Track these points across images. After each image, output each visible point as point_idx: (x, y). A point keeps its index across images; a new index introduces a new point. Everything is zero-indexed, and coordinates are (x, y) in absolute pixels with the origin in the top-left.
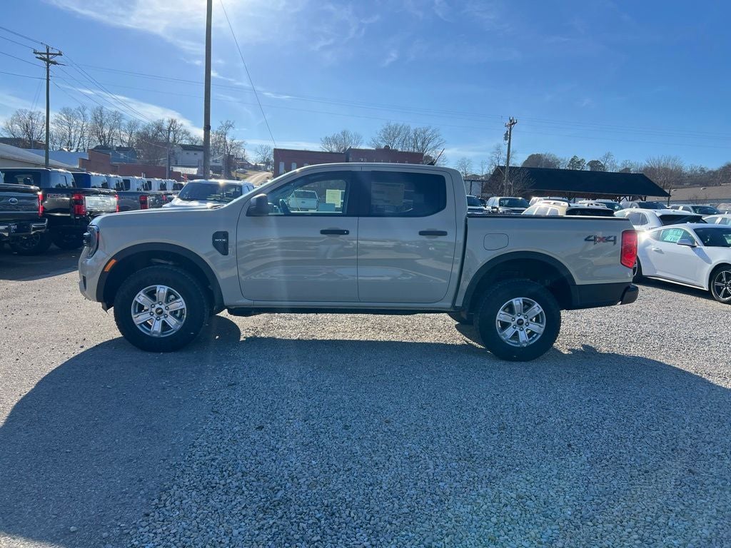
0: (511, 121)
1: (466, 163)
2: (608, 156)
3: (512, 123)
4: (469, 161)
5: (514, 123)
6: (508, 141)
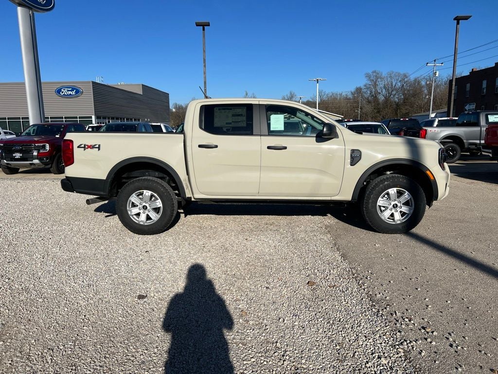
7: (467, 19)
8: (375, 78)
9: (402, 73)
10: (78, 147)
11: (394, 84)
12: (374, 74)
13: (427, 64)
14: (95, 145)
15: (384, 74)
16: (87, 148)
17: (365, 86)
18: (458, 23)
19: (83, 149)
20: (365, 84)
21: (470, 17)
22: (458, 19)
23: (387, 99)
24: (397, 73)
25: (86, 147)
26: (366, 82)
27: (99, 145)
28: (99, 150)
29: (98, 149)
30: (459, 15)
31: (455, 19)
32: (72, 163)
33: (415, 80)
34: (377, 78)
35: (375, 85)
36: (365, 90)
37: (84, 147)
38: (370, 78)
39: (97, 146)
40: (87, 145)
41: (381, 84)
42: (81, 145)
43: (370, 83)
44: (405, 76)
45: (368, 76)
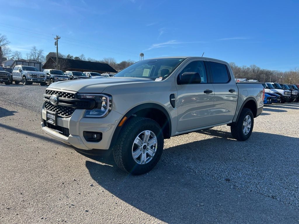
0: (57, 37)
1: (18, 54)
2: (82, 55)
3: (58, 38)
4: (20, 53)
5: (59, 38)
6: (56, 46)
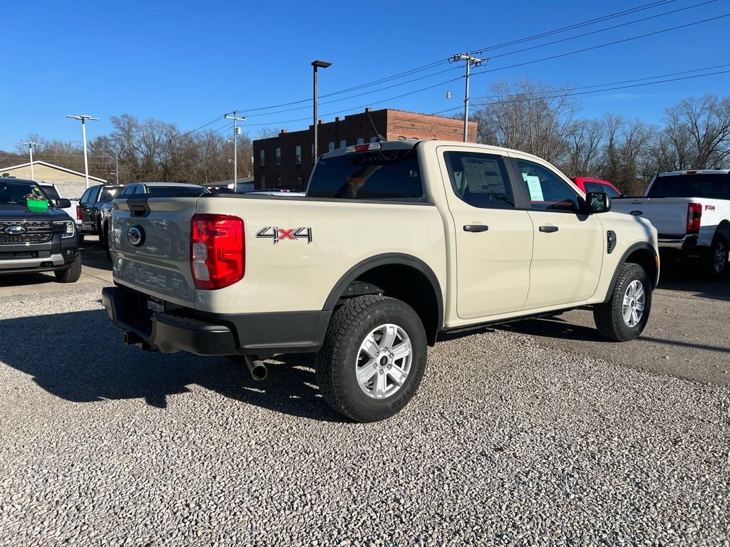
7: (325, 67)
8: (127, 128)
9: (167, 124)
10: (259, 235)
11: (157, 138)
12: (126, 119)
13: (226, 115)
14: (300, 230)
15: (141, 122)
16: (282, 238)
17: (112, 136)
18: (315, 70)
19: (272, 239)
20: (112, 133)
21: (330, 64)
22: (316, 65)
23: (149, 158)
24: (159, 122)
25: (280, 234)
26: (114, 130)
27: (309, 230)
28: (310, 240)
29: (306, 239)
30: (319, 60)
31: (313, 64)
32: (241, 276)
33: (186, 135)
34: (130, 126)
35: (129, 137)
36: (113, 143)
37: (275, 235)
38: (118, 125)
39: (305, 232)
40: (282, 231)
41: (137, 136)
42: (265, 229)
43: (121, 133)
44: (173, 128)
45: (116, 121)
